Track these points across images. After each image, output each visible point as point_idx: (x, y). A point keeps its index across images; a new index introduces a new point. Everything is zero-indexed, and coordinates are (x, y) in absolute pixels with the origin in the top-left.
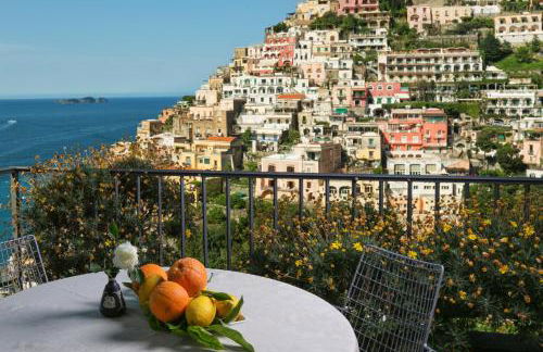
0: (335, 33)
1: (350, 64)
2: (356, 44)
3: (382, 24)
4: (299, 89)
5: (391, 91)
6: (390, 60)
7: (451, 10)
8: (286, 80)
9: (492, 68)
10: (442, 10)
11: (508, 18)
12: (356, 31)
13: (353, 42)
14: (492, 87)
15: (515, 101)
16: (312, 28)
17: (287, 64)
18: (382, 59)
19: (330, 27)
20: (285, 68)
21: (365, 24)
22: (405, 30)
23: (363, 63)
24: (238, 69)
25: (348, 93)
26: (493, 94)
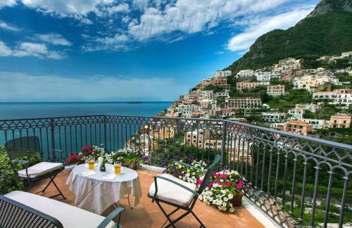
0: (212, 92)
1: (216, 102)
2: (218, 95)
3: (228, 89)
4: (199, 110)
5: (229, 111)
6: (229, 101)
7: (252, 84)
8: (195, 107)
9: (265, 105)
10: (249, 84)
11: (272, 87)
12: (219, 91)
13: (217, 95)
14: (264, 111)
15: (272, 117)
16: (205, 90)
17: (196, 101)
18: (227, 101)
19: (210, 90)
20: (196, 103)
21: (221, 89)
22: (235, 91)
23: (221, 102)
24: (180, 102)
25: (215, 111)
26: (264, 114)
